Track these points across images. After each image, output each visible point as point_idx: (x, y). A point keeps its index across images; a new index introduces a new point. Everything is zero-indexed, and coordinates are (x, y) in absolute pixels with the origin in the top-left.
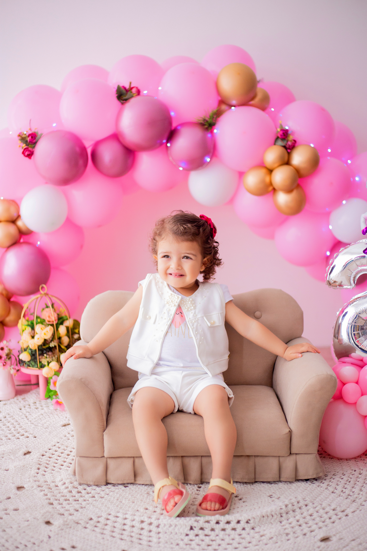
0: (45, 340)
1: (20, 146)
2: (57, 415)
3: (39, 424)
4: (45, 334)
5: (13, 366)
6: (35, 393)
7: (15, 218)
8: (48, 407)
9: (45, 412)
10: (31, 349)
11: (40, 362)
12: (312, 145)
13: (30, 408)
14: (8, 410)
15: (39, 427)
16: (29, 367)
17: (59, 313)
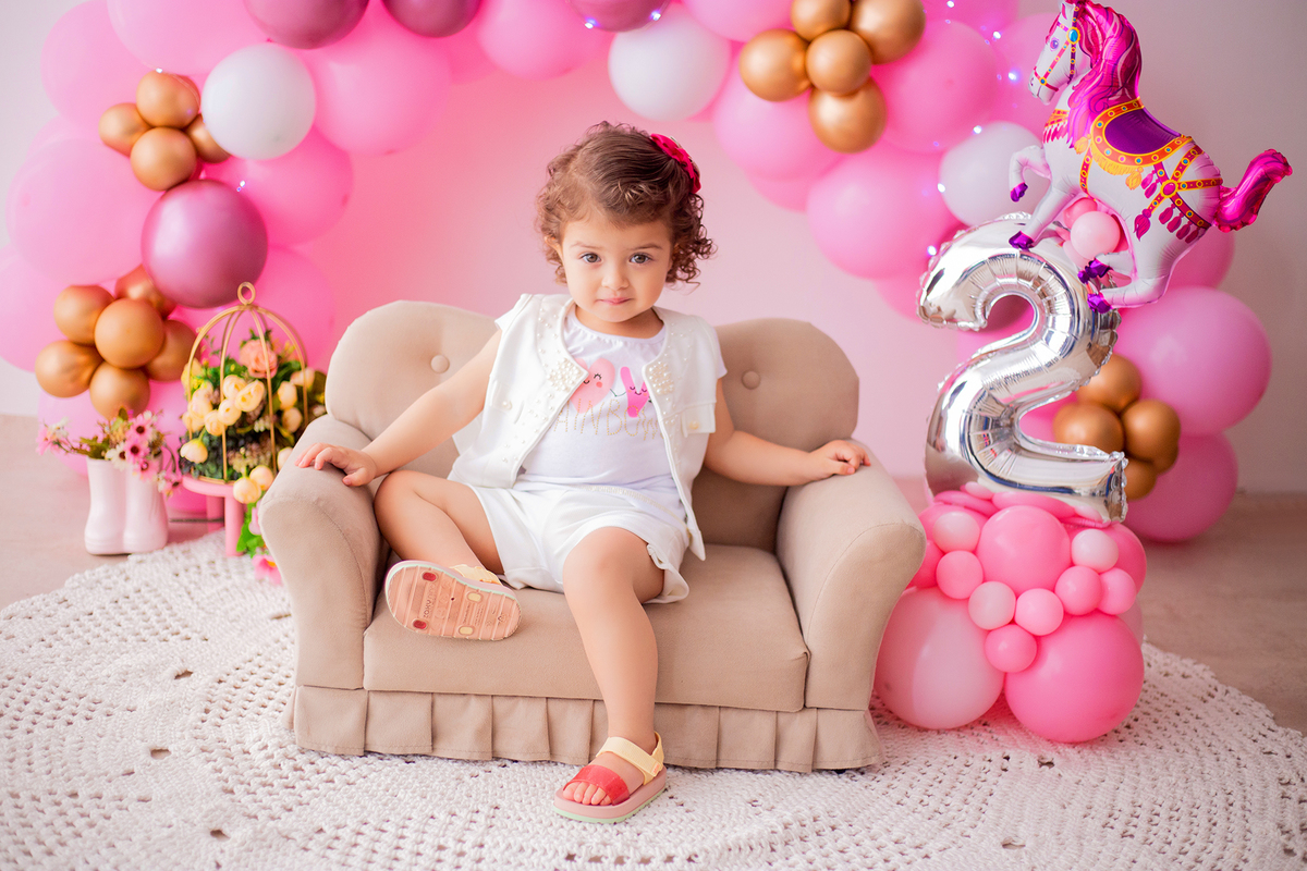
0: (244, 414)
2: (263, 592)
3: (218, 612)
4: (244, 399)
5: (163, 474)
6: (214, 542)
7: (188, 121)
8: (243, 573)
9: (234, 585)
10: (209, 435)
11: (229, 467)
13: (200, 573)
14: (146, 576)
15: (217, 619)
16: (202, 478)
17: (281, 353)
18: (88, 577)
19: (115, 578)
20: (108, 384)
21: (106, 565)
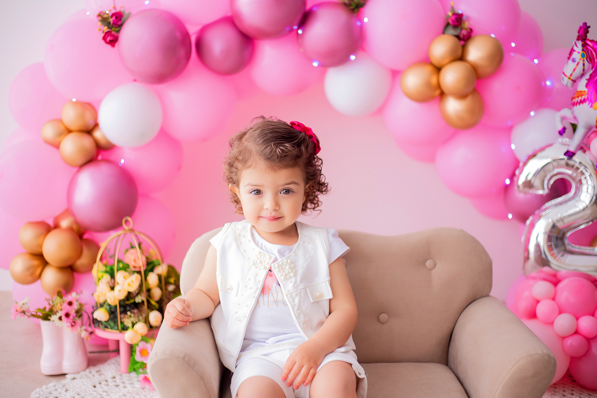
0: (129, 293)
1: (100, 30)
4: (129, 285)
5: (84, 327)
6: (114, 364)
7: (91, 128)
8: (133, 383)
9: (129, 392)
10: (109, 305)
11: (122, 323)
12: (493, 36)
13: (108, 385)
14: (77, 388)
16: (106, 329)
17: (149, 256)
18: (44, 390)
19: (59, 390)
20: (51, 277)
21: (54, 382)
